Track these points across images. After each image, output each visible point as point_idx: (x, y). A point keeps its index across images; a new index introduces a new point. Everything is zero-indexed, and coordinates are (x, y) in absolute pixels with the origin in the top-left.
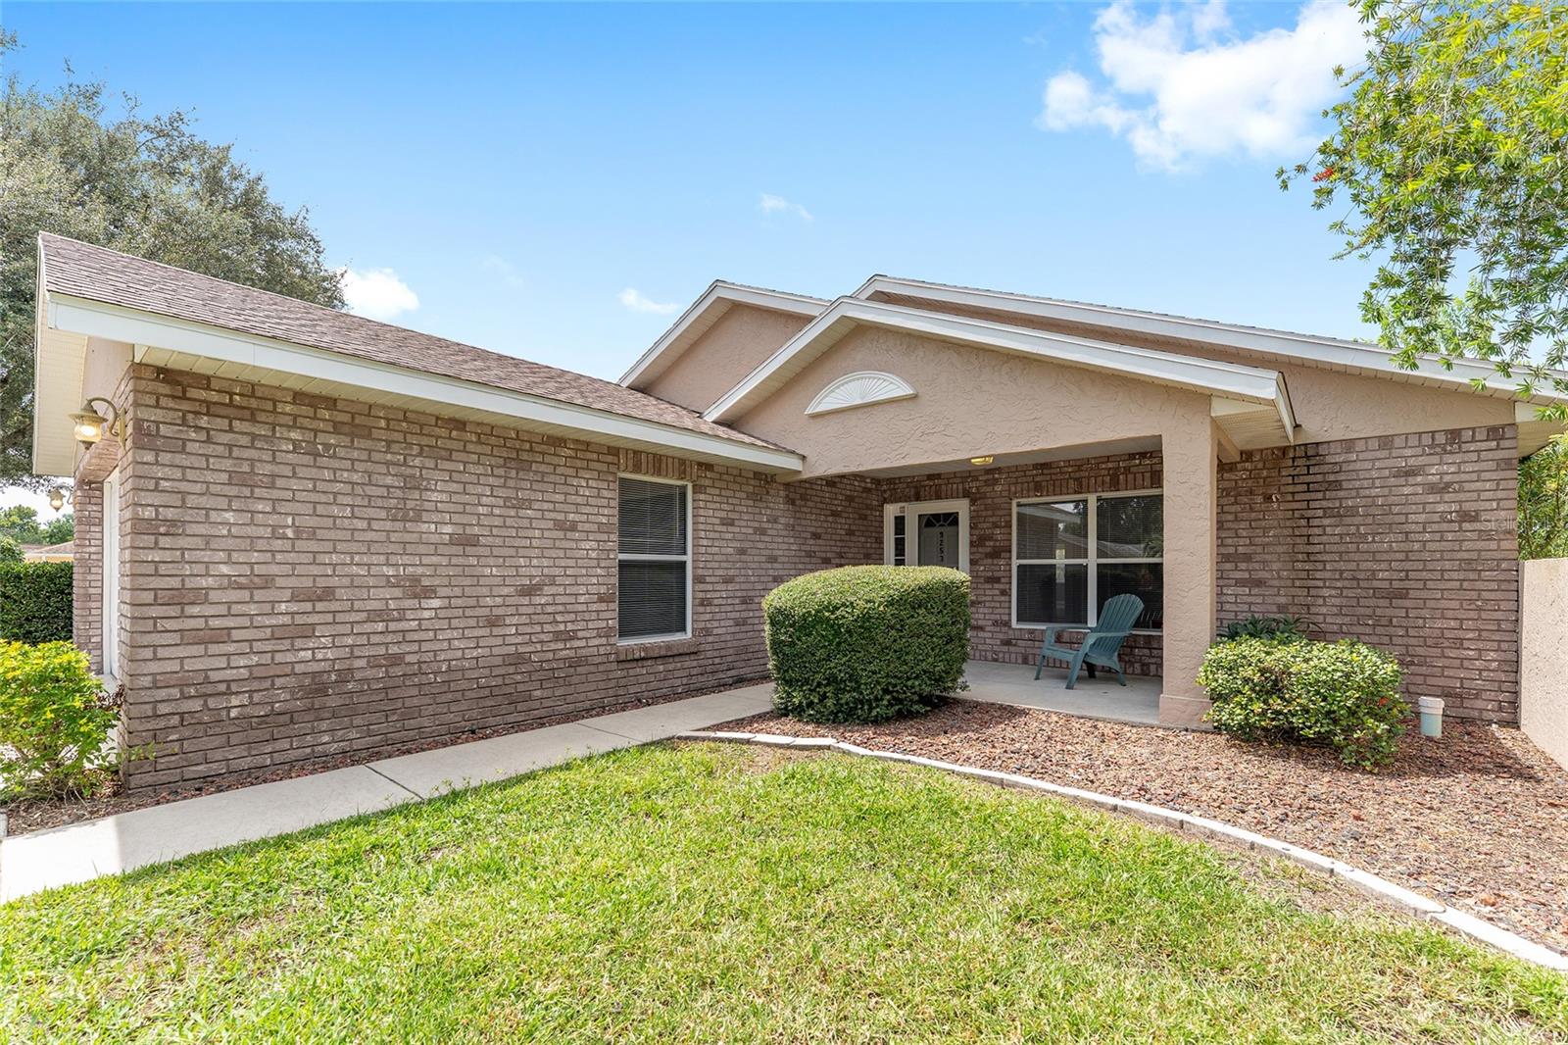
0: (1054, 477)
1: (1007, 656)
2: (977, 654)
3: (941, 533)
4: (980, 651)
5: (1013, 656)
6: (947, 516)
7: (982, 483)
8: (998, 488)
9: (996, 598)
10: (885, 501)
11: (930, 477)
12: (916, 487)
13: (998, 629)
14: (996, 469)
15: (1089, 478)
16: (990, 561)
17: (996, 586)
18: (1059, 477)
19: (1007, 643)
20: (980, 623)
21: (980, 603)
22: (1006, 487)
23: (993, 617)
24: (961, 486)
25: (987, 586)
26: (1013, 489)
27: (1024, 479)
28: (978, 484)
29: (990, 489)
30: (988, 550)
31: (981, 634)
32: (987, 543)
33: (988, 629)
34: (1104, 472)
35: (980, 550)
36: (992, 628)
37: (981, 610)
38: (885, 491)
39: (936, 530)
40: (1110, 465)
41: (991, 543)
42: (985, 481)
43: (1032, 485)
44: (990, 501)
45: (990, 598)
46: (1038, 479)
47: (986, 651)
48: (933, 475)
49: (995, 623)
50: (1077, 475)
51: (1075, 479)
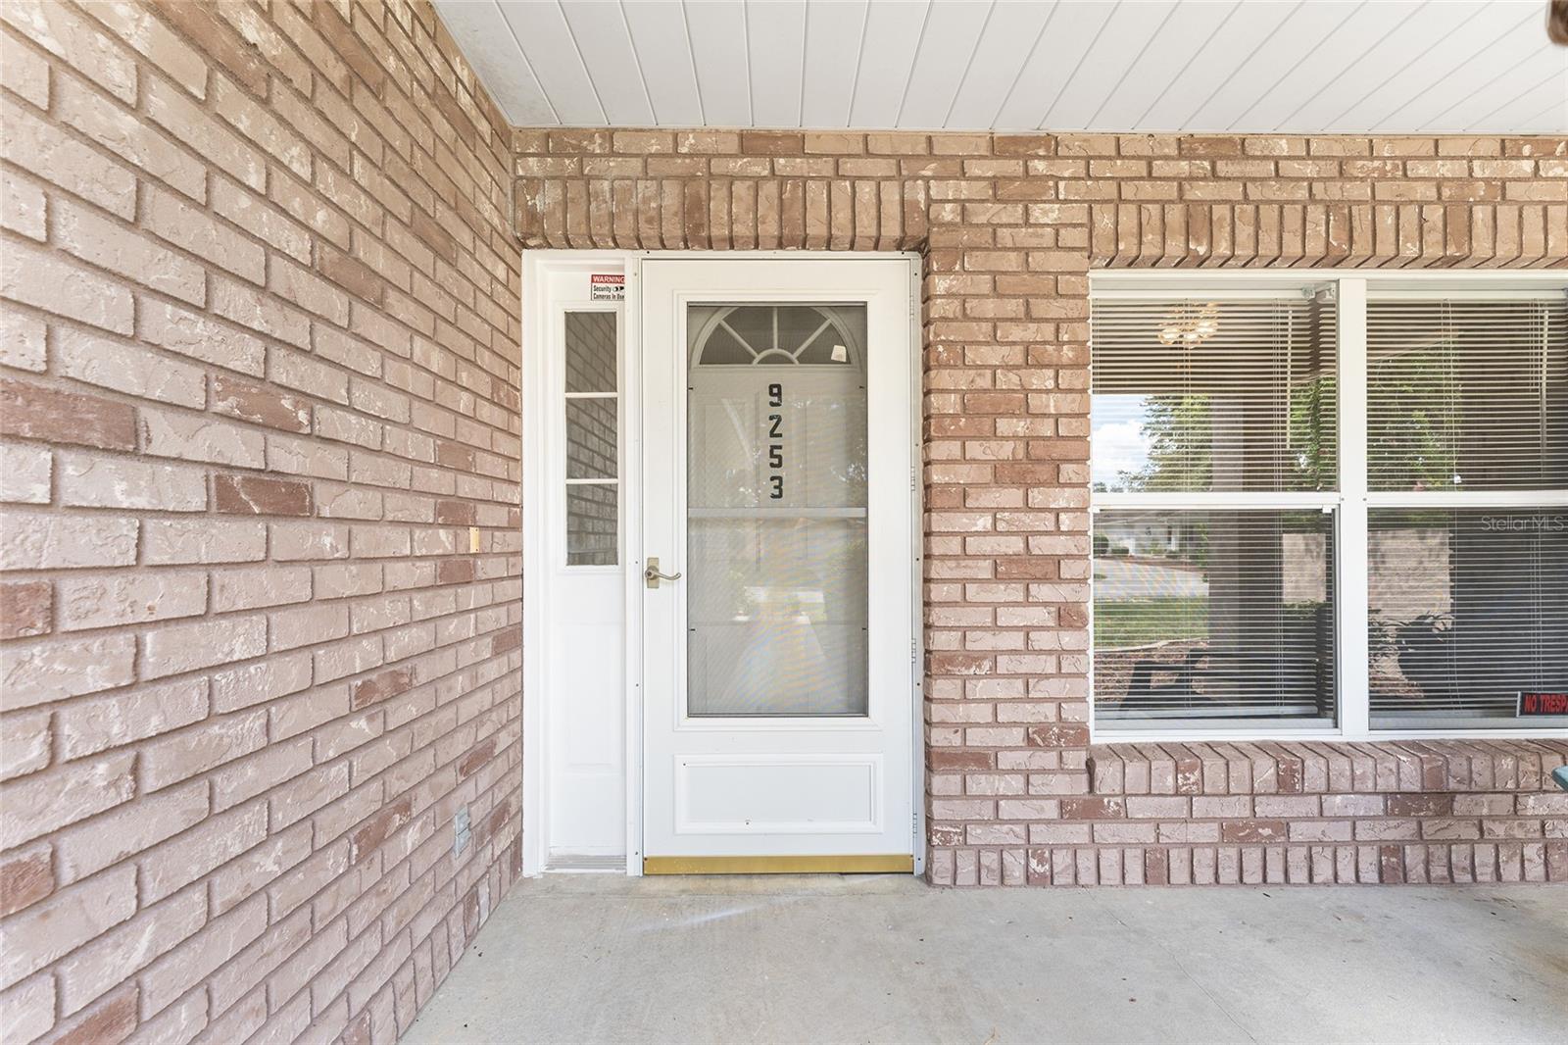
0: (1254, 192)
1: (1086, 861)
2: (967, 868)
3: (776, 390)
4: (979, 850)
5: (1110, 858)
6: (800, 317)
7: (982, 190)
8: (1046, 214)
9: (1042, 640)
10: (532, 233)
11: (751, 143)
12: (686, 180)
13: (1049, 759)
14: (1035, 140)
15: (1375, 202)
16: (1012, 496)
17: (1042, 592)
18: (1273, 191)
19: (1087, 809)
20: (976, 739)
21: (974, 658)
22: (1079, 214)
23: (1029, 713)
24: (891, 193)
25: (1002, 593)
26: (1104, 220)
27: (1147, 190)
28: (965, 190)
29: (1014, 213)
30: (1005, 451)
31: (980, 784)
32: (1004, 426)
33: (1006, 760)
34: (1428, 192)
35: (975, 449)
36: (1021, 758)
37: (980, 689)
38: (533, 183)
39: (755, 377)
40: (1444, 169)
41: (1020, 427)
42: (995, 182)
43: (1175, 214)
44: (1012, 261)
45: (1016, 641)
46: (1198, 192)
47: (1001, 850)
48: (770, 137)
49: (1036, 738)
50: (1335, 192)
51: (1329, 207)
